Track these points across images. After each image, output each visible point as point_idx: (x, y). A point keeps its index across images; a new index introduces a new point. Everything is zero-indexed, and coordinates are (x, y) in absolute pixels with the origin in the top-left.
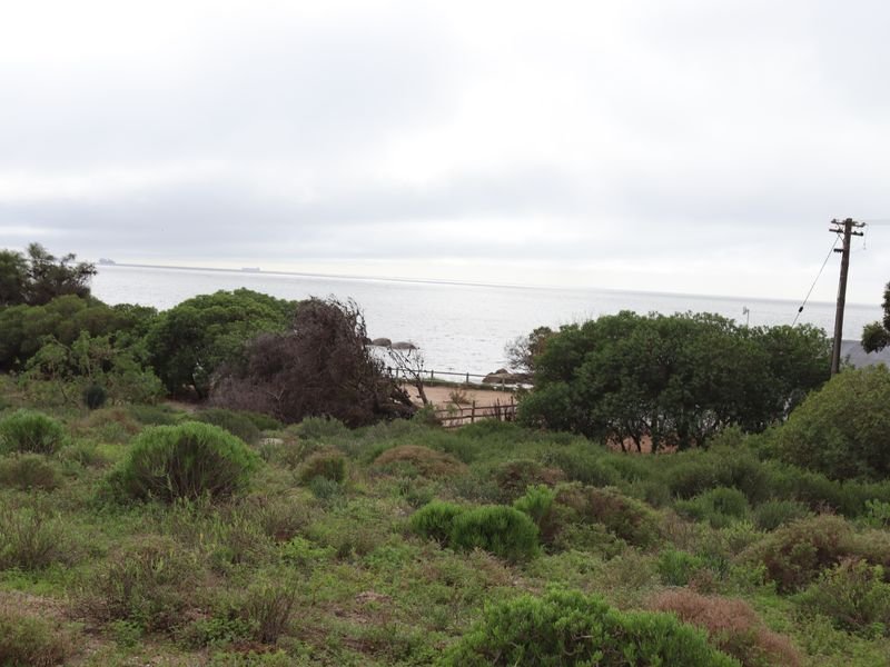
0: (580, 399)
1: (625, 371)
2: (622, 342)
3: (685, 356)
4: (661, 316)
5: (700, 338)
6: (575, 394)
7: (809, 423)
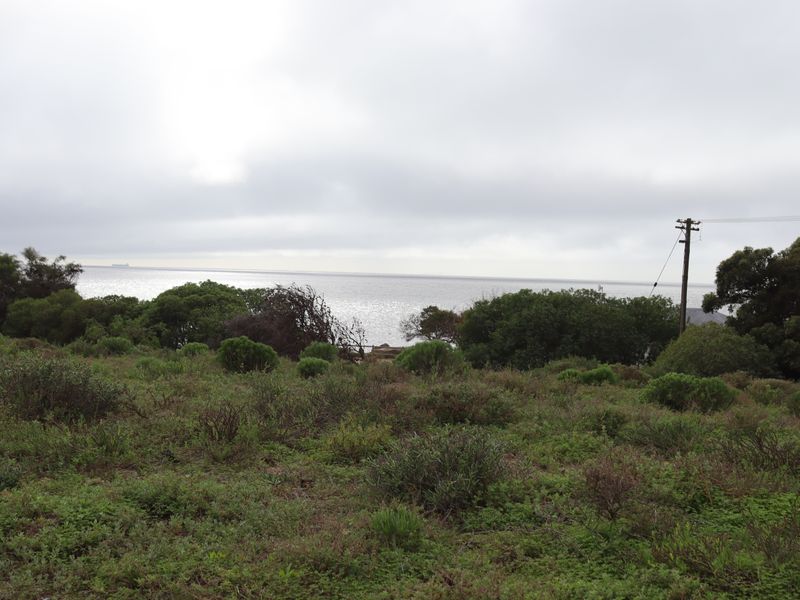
0: (497, 355)
1: (529, 333)
2: (525, 312)
3: (574, 321)
4: (551, 293)
5: (583, 307)
6: (492, 351)
7: (672, 362)
